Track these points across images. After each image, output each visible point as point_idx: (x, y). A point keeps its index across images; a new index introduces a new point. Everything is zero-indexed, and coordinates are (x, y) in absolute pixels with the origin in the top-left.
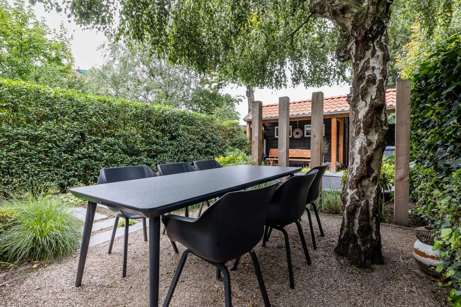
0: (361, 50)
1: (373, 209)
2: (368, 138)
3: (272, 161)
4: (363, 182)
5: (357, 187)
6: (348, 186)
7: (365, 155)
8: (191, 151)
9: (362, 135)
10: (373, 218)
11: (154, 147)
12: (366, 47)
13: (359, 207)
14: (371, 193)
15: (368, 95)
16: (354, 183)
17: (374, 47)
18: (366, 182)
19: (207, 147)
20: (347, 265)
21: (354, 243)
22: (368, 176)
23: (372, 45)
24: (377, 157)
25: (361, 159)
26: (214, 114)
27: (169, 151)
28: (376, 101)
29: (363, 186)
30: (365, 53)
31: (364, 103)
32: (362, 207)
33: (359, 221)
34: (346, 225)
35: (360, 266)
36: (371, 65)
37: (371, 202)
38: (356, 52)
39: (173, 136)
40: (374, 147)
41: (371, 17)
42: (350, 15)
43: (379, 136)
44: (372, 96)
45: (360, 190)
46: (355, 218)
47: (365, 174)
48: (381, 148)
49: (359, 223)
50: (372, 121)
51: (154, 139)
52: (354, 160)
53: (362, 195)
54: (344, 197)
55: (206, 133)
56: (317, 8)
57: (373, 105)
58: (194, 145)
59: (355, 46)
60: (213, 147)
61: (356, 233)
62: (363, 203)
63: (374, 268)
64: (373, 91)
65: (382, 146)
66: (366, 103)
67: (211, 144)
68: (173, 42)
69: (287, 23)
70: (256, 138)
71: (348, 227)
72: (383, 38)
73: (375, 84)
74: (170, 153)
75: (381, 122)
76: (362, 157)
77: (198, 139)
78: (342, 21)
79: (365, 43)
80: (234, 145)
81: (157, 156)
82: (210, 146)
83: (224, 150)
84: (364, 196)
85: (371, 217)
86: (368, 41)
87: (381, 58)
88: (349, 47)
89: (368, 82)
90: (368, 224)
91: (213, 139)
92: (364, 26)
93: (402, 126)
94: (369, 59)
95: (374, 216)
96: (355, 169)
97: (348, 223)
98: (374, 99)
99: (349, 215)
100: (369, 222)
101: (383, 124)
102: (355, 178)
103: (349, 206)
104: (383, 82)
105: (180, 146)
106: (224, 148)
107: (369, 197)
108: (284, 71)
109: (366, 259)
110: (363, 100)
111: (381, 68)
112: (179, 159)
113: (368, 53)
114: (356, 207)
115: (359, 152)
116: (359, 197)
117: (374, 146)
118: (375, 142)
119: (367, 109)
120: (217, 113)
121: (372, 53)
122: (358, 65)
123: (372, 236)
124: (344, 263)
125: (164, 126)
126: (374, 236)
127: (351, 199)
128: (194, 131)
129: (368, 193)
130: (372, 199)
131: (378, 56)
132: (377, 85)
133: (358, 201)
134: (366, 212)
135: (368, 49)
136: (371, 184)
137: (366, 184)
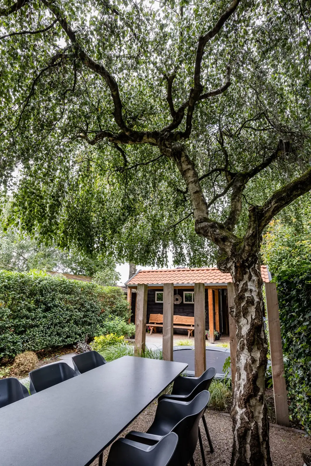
0: (240, 273)
1: (262, 432)
2: (252, 355)
3: (153, 328)
4: (251, 401)
5: (246, 407)
6: (237, 403)
7: (251, 373)
8: (67, 322)
9: (246, 351)
10: (263, 442)
11: (24, 321)
12: (244, 272)
13: (249, 430)
14: (259, 413)
15: (248, 314)
16: (243, 402)
17: (250, 273)
18: (253, 402)
19: (85, 316)
22: (255, 395)
23: (248, 271)
24: (260, 375)
25: (248, 376)
26: (95, 277)
27: (41, 325)
28: (256, 321)
29: (251, 406)
30: (243, 277)
31: (246, 320)
32: (252, 430)
33: (251, 447)
34: (237, 449)
36: (249, 287)
37: (260, 424)
38: (236, 273)
39: (48, 307)
40: (258, 365)
41: (247, 253)
42: (229, 244)
43: (261, 353)
44: (252, 316)
45: (249, 410)
46: (246, 443)
47: (252, 393)
48: (264, 366)
49: (251, 450)
50: (254, 339)
51: (25, 312)
52: (240, 375)
53: (251, 415)
54: (234, 415)
55: (85, 302)
57: (254, 325)
58: (71, 316)
59: (234, 267)
60: (92, 317)
61: (248, 461)
62: (252, 425)
64: (253, 311)
65: (264, 364)
66: (248, 321)
67: (90, 313)
68: (63, 229)
70: (140, 321)
71: (240, 453)
72: (256, 266)
73: (253, 304)
74: (41, 327)
75: (261, 339)
76: (248, 374)
77: (75, 308)
78: (223, 246)
79: (243, 269)
80: (113, 312)
81: (25, 331)
82: (88, 316)
83: (103, 319)
84: (253, 417)
85: (262, 442)
86: (245, 268)
87: (257, 282)
89: (247, 302)
90: (260, 451)
91: (92, 307)
92: (241, 256)
93: (273, 323)
94: (247, 282)
95: (264, 440)
96: (242, 386)
97: (240, 448)
98: (254, 319)
99: (240, 438)
100: (260, 448)
101: (263, 341)
102: (244, 397)
103: (240, 428)
104: (260, 304)
105: (55, 318)
106: (104, 316)
107: (257, 418)
108: (166, 252)
110: (245, 318)
111: (257, 291)
112: (52, 333)
113: (246, 277)
114: (247, 429)
115: (244, 368)
116: (249, 419)
118: (258, 360)
119: (248, 327)
120: (98, 277)
121: (249, 278)
122: (238, 285)
123: (264, 465)
125: (38, 297)
127: (241, 419)
128: (73, 300)
129: (256, 414)
130: (261, 420)
131: (254, 280)
132: (255, 306)
133: (248, 423)
134: (256, 436)
135: (245, 274)
136: (258, 404)
137: (254, 403)
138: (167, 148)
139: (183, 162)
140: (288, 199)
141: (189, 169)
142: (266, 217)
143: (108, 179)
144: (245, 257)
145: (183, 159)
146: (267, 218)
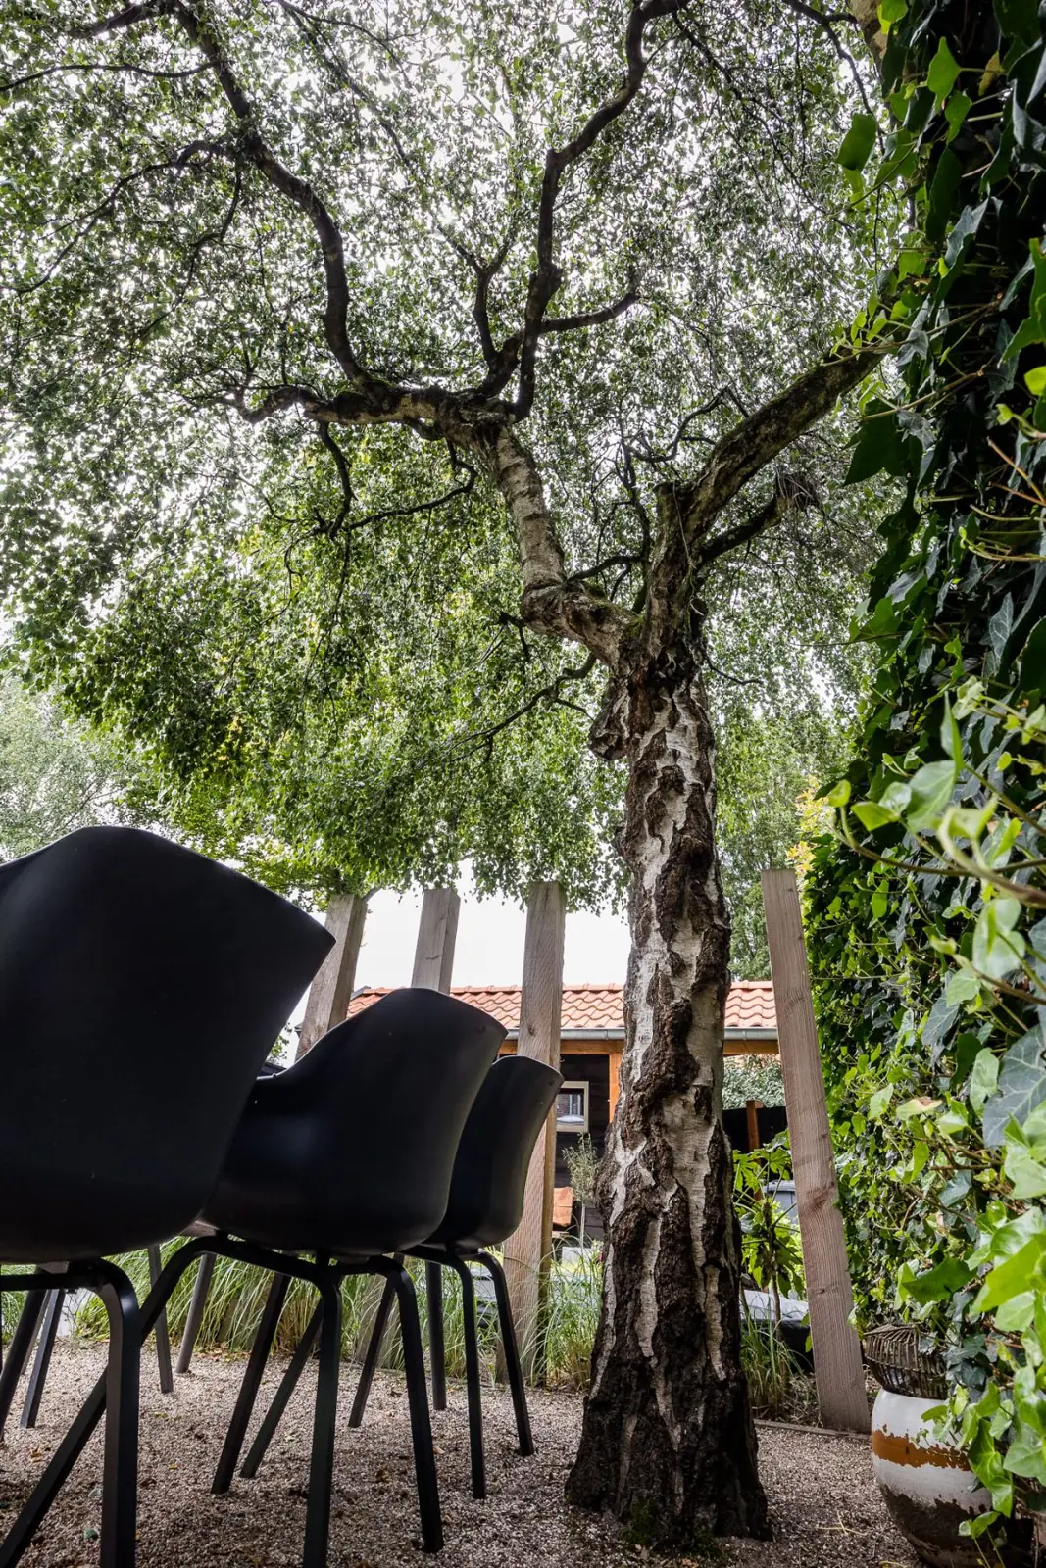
0: (643, 709)
1: (706, 1228)
2: (676, 948)
4: (665, 1109)
5: (647, 1133)
6: (619, 1133)
7: (667, 1003)
9: (655, 938)
10: (708, 1271)
12: (654, 702)
13: (656, 1218)
14: (696, 1158)
15: (665, 820)
16: (637, 1114)
17: (674, 706)
18: (675, 1112)
20: (612, 1546)
21: (642, 1410)
22: (682, 1087)
23: (668, 700)
24: (703, 1018)
25: (657, 1020)
28: (687, 836)
29: (665, 1126)
30: (652, 717)
31: (657, 842)
32: (665, 1214)
33: (660, 1284)
34: (611, 1321)
35: (668, 1543)
36: (670, 745)
37: (698, 1199)
38: (633, 712)
40: (694, 981)
41: (658, 627)
42: (614, 628)
43: (703, 944)
44: (675, 824)
45: (658, 1142)
46: (641, 1278)
47: (669, 1076)
48: (715, 987)
49: (658, 1299)
50: (682, 894)
52: (634, 1029)
53: (663, 1163)
54: (603, 1184)
56: (539, 608)
57: (680, 848)
59: (629, 699)
61: (647, 1350)
62: (667, 1197)
63: (729, 1552)
64: (678, 811)
65: (715, 980)
66: (663, 844)
69: (476, 702)
71: (619, 1329)
72: (694, 689)
73: (681, 792)
75: (708, 902)
76: (658, 1012)
78: (596, 640)
79: (652, 692)
84: (670, 1168)
85: (702, 1268)
86: (657, 689)
87: (694, 735)
88: (615, 709)
89: (663, 784)
90: (692, 1299)
92: (645, 649)
94: (663, 731)
95: (712, 1261)
96: (640, 1061)
97: (620, 1305)
98: (683, 832)
99: (622, 1265)
100: (694, 1291)
101: (714, 910)
102: (641, 1095)
103: (621, 1218)
104: (702, 791)
107: (687, 1174)
109: (692, 1501)
110: (654, 835)
111: (696, 758)
113: (661, 719)
114: (646, 1216)
115: (648, 996)
116: (655, 1175)
117: (692, 977)
118: (694, 963)
119: (664, 858)
121: (669, 719)
122: (637, 743)
123: (709, 1364)
124: (602, 1537)
126: (717, 1365)
127: (627, 1185)
129: (685, 1160)
130: (701, 1184)
131: (686, 728)
132: (686, 797)
133: (650, 1191)
134: (679, 1236)
135: (659, 709)
136: (693, 1121)
137: (678, 1121)
138: (464, 422)
139: (503, 450)
140: (750, 448)
141: (518, 465)
142: (699, 502)
143: (287, 553)
144: (655, 650)
145: (503, 442)
146: (703, 505)
